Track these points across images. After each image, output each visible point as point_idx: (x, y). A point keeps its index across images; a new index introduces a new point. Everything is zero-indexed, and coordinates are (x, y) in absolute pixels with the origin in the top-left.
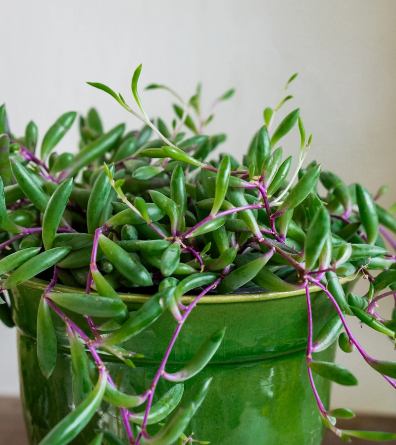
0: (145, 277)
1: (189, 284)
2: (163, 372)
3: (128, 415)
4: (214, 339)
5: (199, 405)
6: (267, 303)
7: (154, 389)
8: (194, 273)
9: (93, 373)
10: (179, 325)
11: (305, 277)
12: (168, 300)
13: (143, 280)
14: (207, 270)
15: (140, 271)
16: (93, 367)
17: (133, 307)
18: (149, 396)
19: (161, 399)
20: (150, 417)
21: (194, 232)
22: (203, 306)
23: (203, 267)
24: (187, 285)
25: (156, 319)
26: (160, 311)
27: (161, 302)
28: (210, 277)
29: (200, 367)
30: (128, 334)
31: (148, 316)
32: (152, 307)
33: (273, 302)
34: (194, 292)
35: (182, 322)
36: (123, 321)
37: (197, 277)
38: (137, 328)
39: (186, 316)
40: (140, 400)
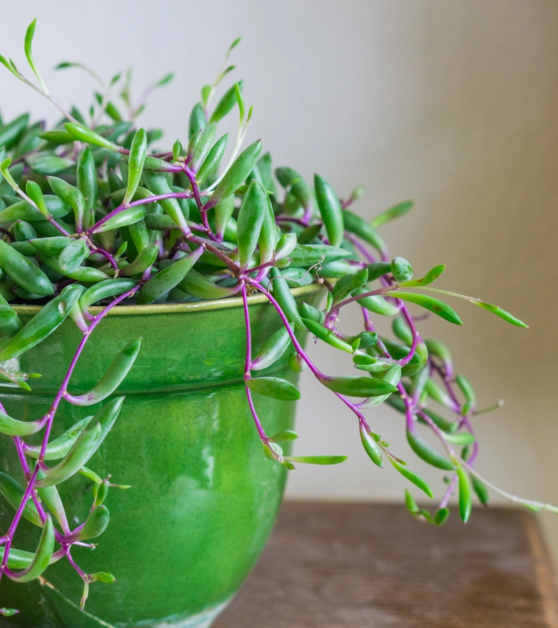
0: (44, 283)
2: (65, 393)
3: (24, 447)
4: (128, 352)
6: (199, 315)
7: (53, 412)
8: (106, 279)
10: (85, 336)
11: (241, 276)
12: (68, 305)
13: (41, 287)
14: (123, 276)
15: (38, 275)
17: (25, 319)
18: (48, 421)
19: (68, 431)
21: (104, 226)
22: (118, 318)
23: (117, 272)
24: (97, 292)
25: (54, 329)
26: (59, 320)
27: (60, 307)
28: (126, 284)
29: (112, 387)
31: (44, 325)
32: (49, 317)
33: (206, 315)
34: (105, 302)
35: (88, 333)
36: (14, 333)
37: (110, 283)
38: (30, 339)
39: (93, 327)
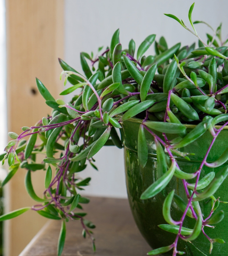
0: (195, 115)
1: (219, 119)
2: (205, 162)
3: (187, 184)
5: (225, 178)
7: (200, 170)
8: (221, 114)
9: (169, 162)
10: (214, 138)
12: (208, 125)
13: (194, 117)
15: (193, 111)
16: (168, 159)
17: (189, 130)
18: (198, 174)
19: (204, 178)
20: (198, 186)
21: (222, 91)
22: (226, 131)
23: (226, 111)
24: (218, 119)
25: (202, 135)
26: (204, 131)
27: (205, 125)
29: (225, 160)
30: (187, 142)
31: (198, 133)
32: (200, 129)
34: (221, 124)
35: (216, 137)
36: (184, 136)
37: (223, 115)
38: (192, 139)
39: (218, 134)
40: (193, 176)
